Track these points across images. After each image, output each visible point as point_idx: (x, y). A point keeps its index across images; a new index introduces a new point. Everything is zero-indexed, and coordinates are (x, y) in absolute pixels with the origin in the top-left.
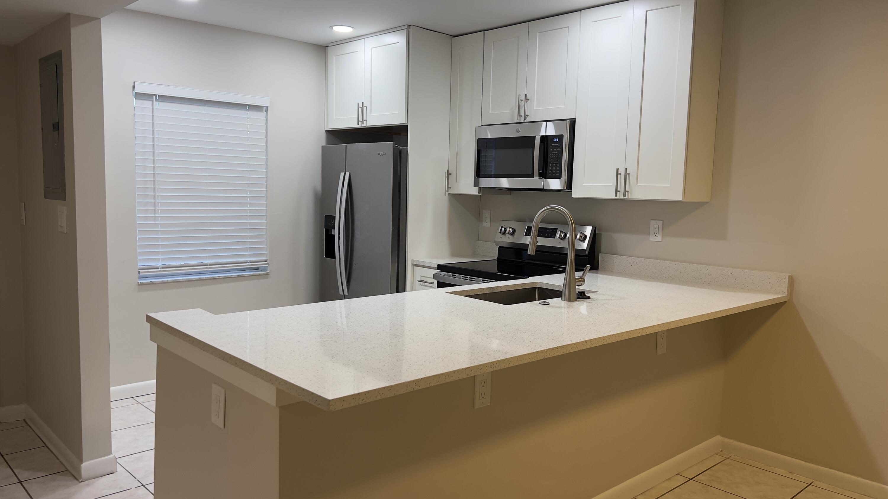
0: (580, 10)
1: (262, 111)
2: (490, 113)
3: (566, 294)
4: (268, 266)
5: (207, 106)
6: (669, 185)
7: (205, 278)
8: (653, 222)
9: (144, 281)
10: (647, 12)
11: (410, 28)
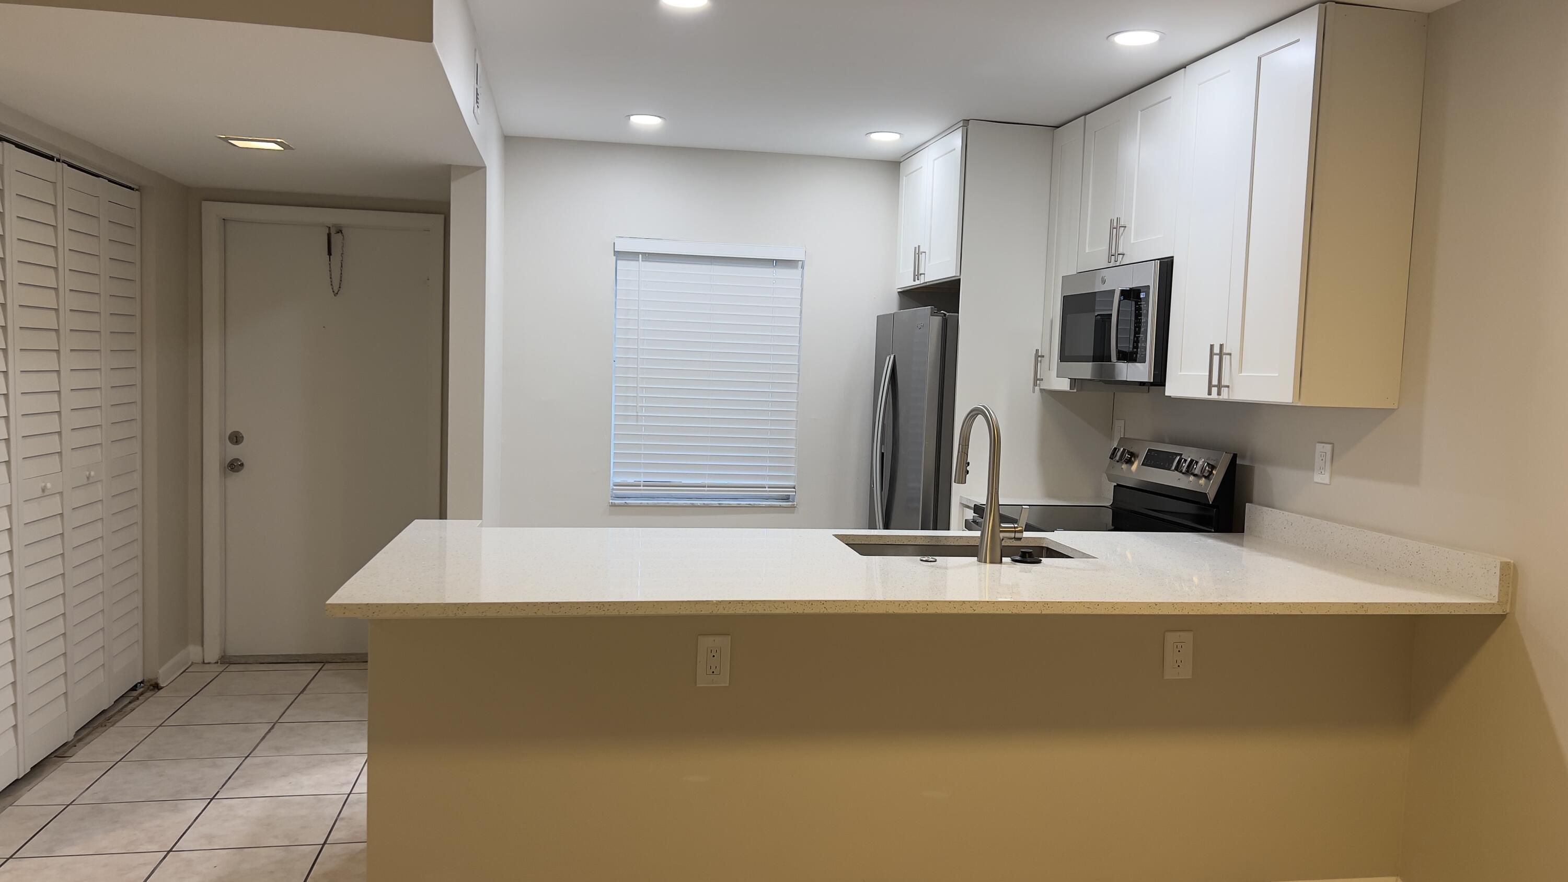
0: (1184, 67)
1: (796, 267)
2: (1087, 251)
3: (986, 550)
4: (795, 495)
5: (714, 265)
6: (1277, 375)
7: (699, 505)
8: (1319, 447)
9: (617, 502)
10: (1260, 59)
11: (968, 125)
